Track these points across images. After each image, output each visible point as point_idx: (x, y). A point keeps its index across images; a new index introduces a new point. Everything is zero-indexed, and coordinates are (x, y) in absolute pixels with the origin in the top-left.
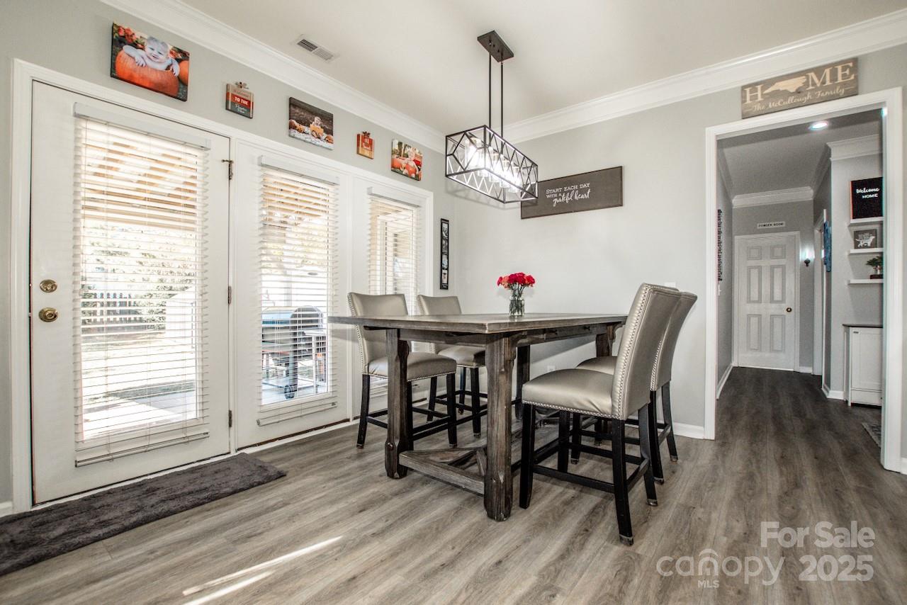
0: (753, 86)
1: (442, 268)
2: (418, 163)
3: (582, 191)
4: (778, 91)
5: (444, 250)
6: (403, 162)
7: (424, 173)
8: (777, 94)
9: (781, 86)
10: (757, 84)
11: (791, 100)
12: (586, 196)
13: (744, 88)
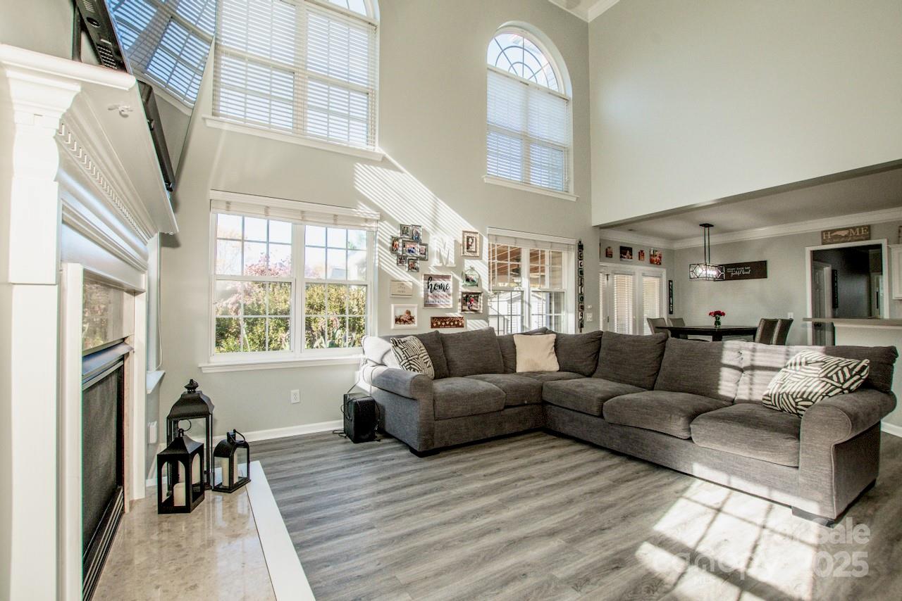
0: (826, 232)
1: (670, 304)
2: (660, 257)
3: (747, 270)
4: (837, 235)
5: (671, 295)
6: (655, 259)
7: (663, 261)
8: (837, 236)
9: (838, 233)
10: (829, 231)
11: (842, 239)
12: (748, 273)
13: (822, 232)
